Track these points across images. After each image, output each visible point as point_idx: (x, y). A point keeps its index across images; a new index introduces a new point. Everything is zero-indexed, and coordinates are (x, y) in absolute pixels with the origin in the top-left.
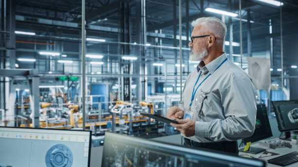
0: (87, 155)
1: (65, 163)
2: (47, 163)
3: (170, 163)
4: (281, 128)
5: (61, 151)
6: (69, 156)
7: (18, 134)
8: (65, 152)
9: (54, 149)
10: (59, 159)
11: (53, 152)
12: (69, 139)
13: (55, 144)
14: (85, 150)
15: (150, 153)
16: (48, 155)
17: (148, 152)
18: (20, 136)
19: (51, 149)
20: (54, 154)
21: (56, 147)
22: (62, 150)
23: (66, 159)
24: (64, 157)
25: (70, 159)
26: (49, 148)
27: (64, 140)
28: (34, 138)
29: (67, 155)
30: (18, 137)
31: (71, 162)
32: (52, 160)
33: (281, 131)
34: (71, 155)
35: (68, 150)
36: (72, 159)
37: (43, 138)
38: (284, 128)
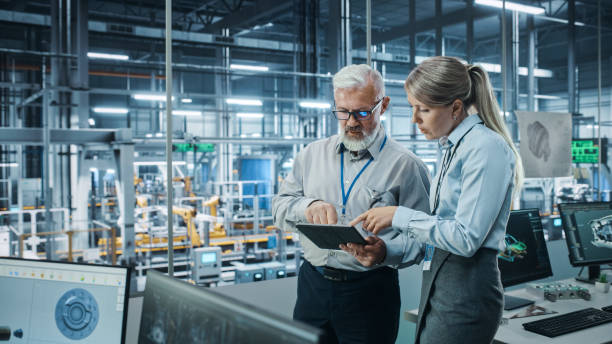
0: (120, 308)
1: (86, 321)
2: (57, 319)
4: (576, 259)
5: (80, 301)
6: (92, 309)
7: (14, 269)
8: (86, 303)
9: (70, 297)
10: (77, 314)
11: (68, 302)
12: (94, 281)
13: (70, 289)
14: (119, 300)
16: (60, 307)
18: (16, 273)
19: (65, 297)
20: (68, 305)
21: (73, 293)
22: (82, 298)
23: (88, 315)
24: (84, 311)
25: (94, 315)
26: (62, 294)
27: (85, 281)
28: (38, 276)
29: (90, 307)
30: (14, 276)
31: (96, 320)
32: (65, 314)
33: (575, 265)
34: (95, 308)
35: (91, 298)
36: (98, 315)
37: (52, 277)
38: (581, 259)
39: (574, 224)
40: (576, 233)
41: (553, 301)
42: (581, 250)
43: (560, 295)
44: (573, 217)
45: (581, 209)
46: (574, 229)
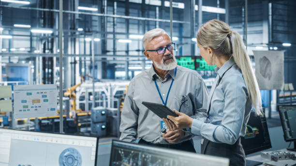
0: (93, 158)
1: (75, 164)
2: (60, 163)
4: (288, 137)
5: (72, 154)
6: (78, 159)
7: (37, 137)
8: (75, 155)
9: (66, 152)
10: (70, 161)
11: (65, 154)
12: (79, 144)
13: (67, 147)
14: (92, 154)
15: (152, 157)
16: (61, 157)
17: (150, 156)
18: (38, 139)
19: (64, 152)
20: (66, 156)
21: (68, 150)
22: (73, 153)
23: (76, 162)
24: (74, 159)
25: (79, 161)
26: (62, 151)
27: (75, 144)
28: (49, 141)
29: (77, 157)
30: (36, 140)
31: (80, 164)
32: (64, 161)
33: (287, 141)
34: (80, 158)
35: (78, 153)
36: (81, 161)
37: (57, 141)
38: (290, 137)
39: (287, 117)
40: (288, 122)
41: (276, 161)
42: (290, 132)
43: (280, 157)
44: (286, 113)
45: (290, 109)
46: (286, 120)
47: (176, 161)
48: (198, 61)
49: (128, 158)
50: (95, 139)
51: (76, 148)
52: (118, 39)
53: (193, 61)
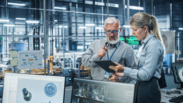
0: (63, 88)
1: (53, 92)
2: (45, 91)
3: (103, 89)
5: (52, 86)
6: (55, 89)
8: (53, 87)
10: (51, 89)
11: (48, 86)
12: (55, 80)
13: (49, 82)
15: (95, 85)
16: (45, 88)
17: (94, 85)
19: (47, 85)
20: (48, 87)
21: (49, 84)
24: (53, 89)
25: (56, 90)
27: (53, 81)
28: (39, 79)
29: (54, 88)
30: (32, 79)
31: (56, 91)
32: (47, 90)
33: (176, 83)
34: (56, 88)
35: (55, 85)
36: (57, 90)
37: (43, 79)
38: (178, 81)
41: (169, 95)
42: (178, 78)
43: (172, 93)
44: (175, 67)
45: (178, 65)
46: (176, 71)
47: (107, 87)
48: (127, 39)
49: (82, 87)
50: (64, 77)
51: (54, 83)
52: (79, 26)
53: (124, 39)
